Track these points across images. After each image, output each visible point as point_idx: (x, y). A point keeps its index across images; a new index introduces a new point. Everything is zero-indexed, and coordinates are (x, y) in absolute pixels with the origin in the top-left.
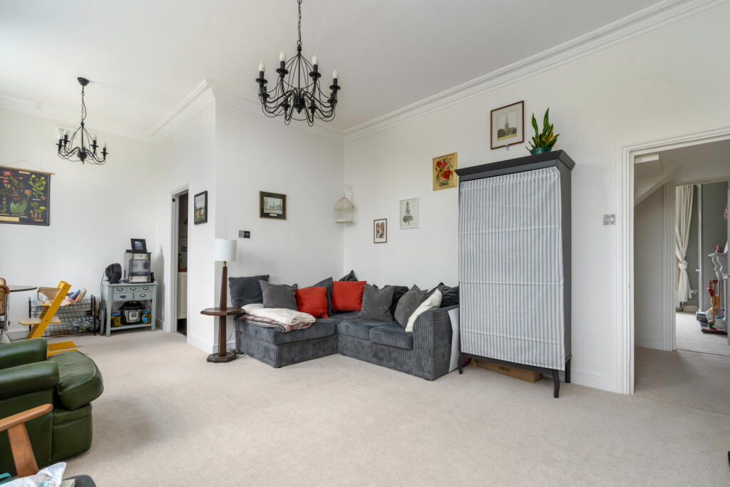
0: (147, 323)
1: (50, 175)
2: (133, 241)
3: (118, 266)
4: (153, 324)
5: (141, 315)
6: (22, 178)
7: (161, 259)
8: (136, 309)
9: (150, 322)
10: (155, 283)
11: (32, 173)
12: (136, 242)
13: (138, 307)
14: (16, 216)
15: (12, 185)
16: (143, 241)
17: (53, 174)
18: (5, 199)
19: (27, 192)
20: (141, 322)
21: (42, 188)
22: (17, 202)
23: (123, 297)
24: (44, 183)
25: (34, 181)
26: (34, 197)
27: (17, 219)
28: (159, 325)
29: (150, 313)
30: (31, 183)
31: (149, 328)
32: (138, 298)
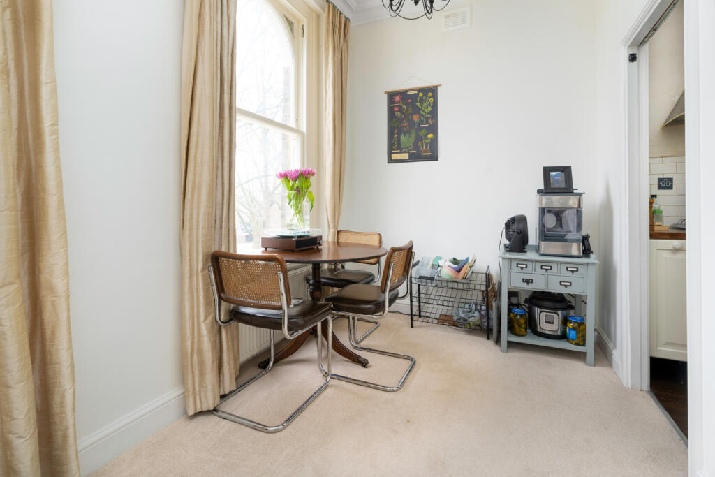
0: (577, 344)
1: (437, 87)
2: (547, 171)
3: (522, 220)
4: (589, 348)
5: (565, 321)
6: (410, 101)
7: (607, 209)
8: (555, 309)
9: (584, 345)
10: (593, 259)
11: (420, 90)
12: (553, 174)
13: (559, 305)
14: (405, 152)
15: (402, 113)
16: (566, 171)
17: (440, 85)
18: (396, 131)
19: (416, 118)
20: (563, 337)
21: (430, 109)
22: (406, 133)
23: (528, 281)
24: (431, 100)
25: (422, 101)
26: (421, 122)
27: (406, 156)
28: (603, 351)
29: (582, 324)
30: (418, 104)
31: (580, 356)
32: (555, 288)
